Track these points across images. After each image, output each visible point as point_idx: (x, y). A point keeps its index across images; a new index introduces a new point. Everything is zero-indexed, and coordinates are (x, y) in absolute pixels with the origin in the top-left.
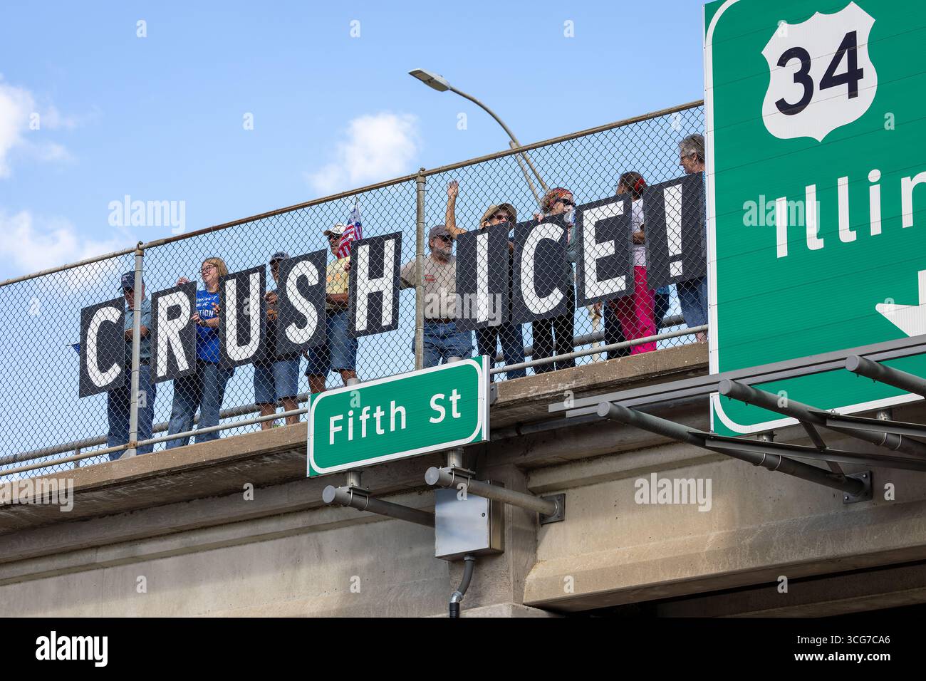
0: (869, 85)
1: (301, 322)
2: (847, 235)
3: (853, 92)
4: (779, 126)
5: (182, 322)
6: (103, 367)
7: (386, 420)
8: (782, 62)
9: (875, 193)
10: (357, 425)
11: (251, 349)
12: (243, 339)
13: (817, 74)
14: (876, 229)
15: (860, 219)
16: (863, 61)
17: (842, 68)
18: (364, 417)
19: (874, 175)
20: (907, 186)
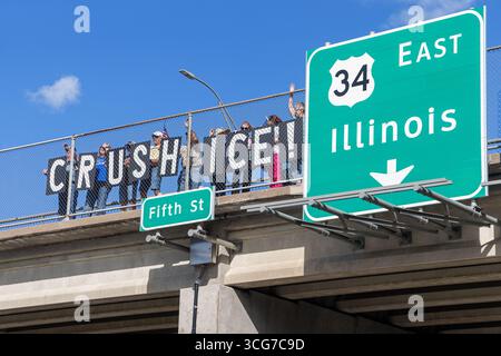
0: (371, 86)
1: (139, 169)
2: (360, 145)
3: (365, 89)
4: (335, 101)
5: (91, 167)
6: (57, 184)
7: (173, 210)
8: (337, 76)
9: (372, 129)
10: (161, 211)
11: (118, 181)
12: (116, 176)
13: (351, 81)
14: (371, 143)
15: (365, 139)
16: (369, 76)
17: (361, 79)
18: (164, 208)
19: (372, 122)
20: (385, 127)
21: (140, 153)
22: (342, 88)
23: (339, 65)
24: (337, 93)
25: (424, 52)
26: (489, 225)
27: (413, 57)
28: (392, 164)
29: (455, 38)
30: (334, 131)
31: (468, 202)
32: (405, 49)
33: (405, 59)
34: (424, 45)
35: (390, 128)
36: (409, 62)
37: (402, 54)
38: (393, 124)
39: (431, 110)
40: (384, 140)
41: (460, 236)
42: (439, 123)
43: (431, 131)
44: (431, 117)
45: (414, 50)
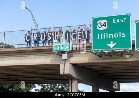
1: (49, 38)
2: (104, 38)
3: (105, 27)
5: (37, 36)
7: (61, 48)
8: (99, 23)
9: (107, 35)
10: (58, 48)
12: (43, 39)
13: (102, 25)
14: (107, 38)
15: (106, 37)
16: (106, 24)
17: (104, 25)
19: (107, 34)
20: (110, 35)
21: (49, 35)
22: (100, 26)
24: (99, 27)
25: (118, 21)
26: (129, 55)
27: (116, 21)
28: (112, 42)
29: (125, 19)
30: (99, 35)
32: (114, 20)
33: (114, 22)
34: (118, 19)
35: (111, 35)
36: (115, 23)
37: (113, 21)
38: (112, 34)
39: (120, 32)
40: (110, 38)
41: (122, 56)
42: (122, 35)
43: (120, 37)
44: (120, 34)
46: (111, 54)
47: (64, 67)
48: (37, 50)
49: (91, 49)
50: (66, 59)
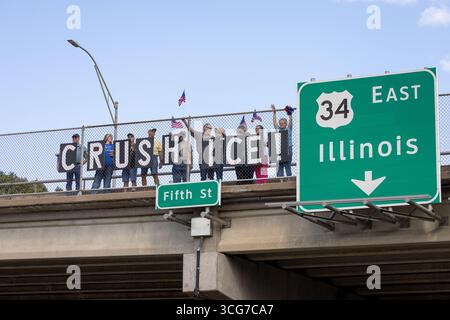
1: (144, 159)
2: (343, 158)
3: (346, 117)
4: (322, 123)
5: (99, 153)
6: (68, 164)
7: (184, 196)
8: (323, 104)
9: (352, 147)
10: (174, 196)
11: (125, 165)
12: (122, 161)
13: (334, 109)
14: (352, 157)
15: (347, 154)
16: (349, 108)
17: (342, 109)
18: (177, 193)
19: (352, 142)
20: (362, 146)
21: (145, 146)
22: (327, 114)
23: (323, 97)
24: (322, 117)
25: (392, 95)
26: (433, 220)
27: (383, 97)
28: (368, 174)
29: (416, 87)
30: (322, 146)
31: (426, 206)
32: (377, 91)
33: (378, 98)
34: (392, 90)
35: (366, 148)
36: (381, 101)
37: (375, 94)
38: (369, 145)
39: (399, 137)
40: (362, 156)
42: (404, 148)
43: (399, 153)
44: (399, 143)
45: (385, 92)
46: (369, 218)
47: (198, 265)
48: (99, 202)
49: (295, 200)
50: (205, 237)
